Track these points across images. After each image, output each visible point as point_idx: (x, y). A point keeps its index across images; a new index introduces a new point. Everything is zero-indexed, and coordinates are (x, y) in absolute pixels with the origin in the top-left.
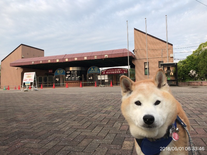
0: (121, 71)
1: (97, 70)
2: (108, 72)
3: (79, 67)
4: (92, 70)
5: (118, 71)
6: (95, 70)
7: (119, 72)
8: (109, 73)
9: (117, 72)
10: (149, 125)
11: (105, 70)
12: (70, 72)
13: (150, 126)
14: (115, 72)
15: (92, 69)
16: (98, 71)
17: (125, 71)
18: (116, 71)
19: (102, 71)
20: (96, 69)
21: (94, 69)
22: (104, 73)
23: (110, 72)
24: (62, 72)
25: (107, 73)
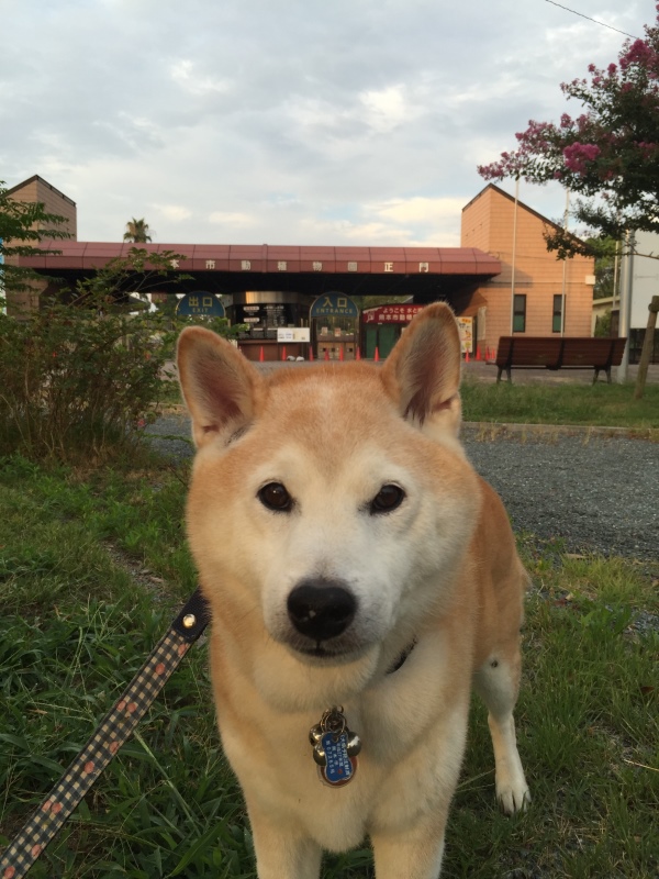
1: (345, 306)
2: (386, 314)
4: (328, 305)
6: (339, 306)
8: (389, 317)
11: (376, 309)
12: (258, 308)
15: (328, 301)
16: (348, 312)
18: (412, 314)
19: (365, 313)
20: (342, 302)
21: (333, 302)
22: (372, 318)
23: (392, 317)
25: (382, 317)
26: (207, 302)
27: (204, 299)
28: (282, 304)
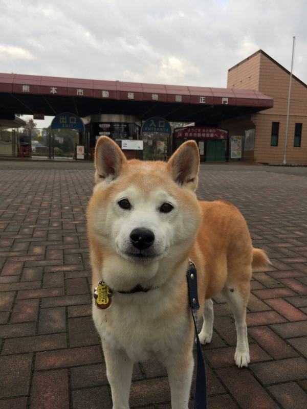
0: (214, 133)
1: (164, 126)
2: (189, 133)
3: (123, 116)
4: (153, 126)
5: (210, 133)
6: (160, 126)
7: (212, 135)
8: (191, 135)
9: (208, 135)
10: (140, 251)
11: (183, 129)
12: (109, 125)
13: (143, 252)
14: (204, 135)
15: (153, 123)
16: (166, 130)
17: (222, 135)
18: (206, 133)
19: (176, 131)
20: (162, 124)
21: (157, 123)
22: (181, 135)
23: (193, 135)
24: (75, 123)
25: (186, 134)
26: (73, 120)
27: (70, 118)
28: (125, 123)
